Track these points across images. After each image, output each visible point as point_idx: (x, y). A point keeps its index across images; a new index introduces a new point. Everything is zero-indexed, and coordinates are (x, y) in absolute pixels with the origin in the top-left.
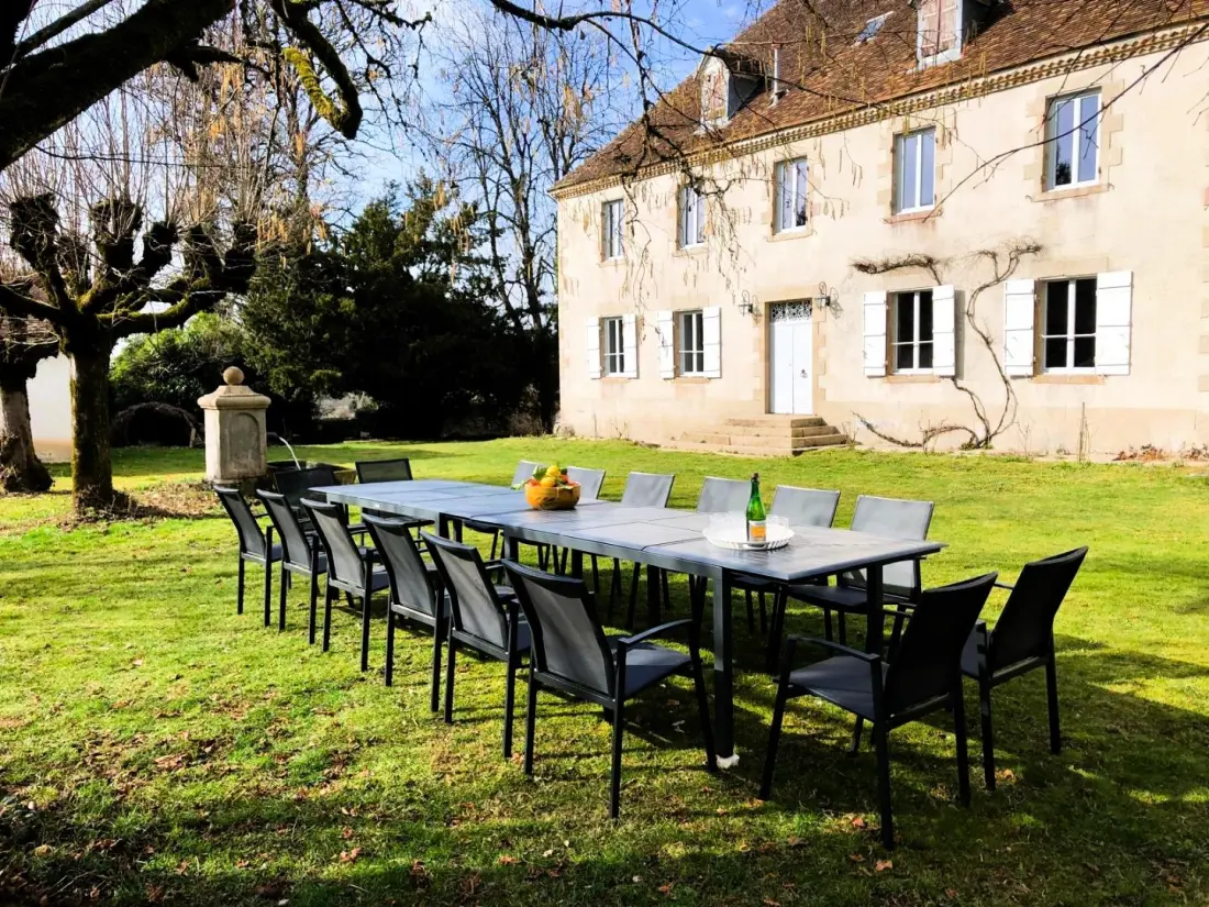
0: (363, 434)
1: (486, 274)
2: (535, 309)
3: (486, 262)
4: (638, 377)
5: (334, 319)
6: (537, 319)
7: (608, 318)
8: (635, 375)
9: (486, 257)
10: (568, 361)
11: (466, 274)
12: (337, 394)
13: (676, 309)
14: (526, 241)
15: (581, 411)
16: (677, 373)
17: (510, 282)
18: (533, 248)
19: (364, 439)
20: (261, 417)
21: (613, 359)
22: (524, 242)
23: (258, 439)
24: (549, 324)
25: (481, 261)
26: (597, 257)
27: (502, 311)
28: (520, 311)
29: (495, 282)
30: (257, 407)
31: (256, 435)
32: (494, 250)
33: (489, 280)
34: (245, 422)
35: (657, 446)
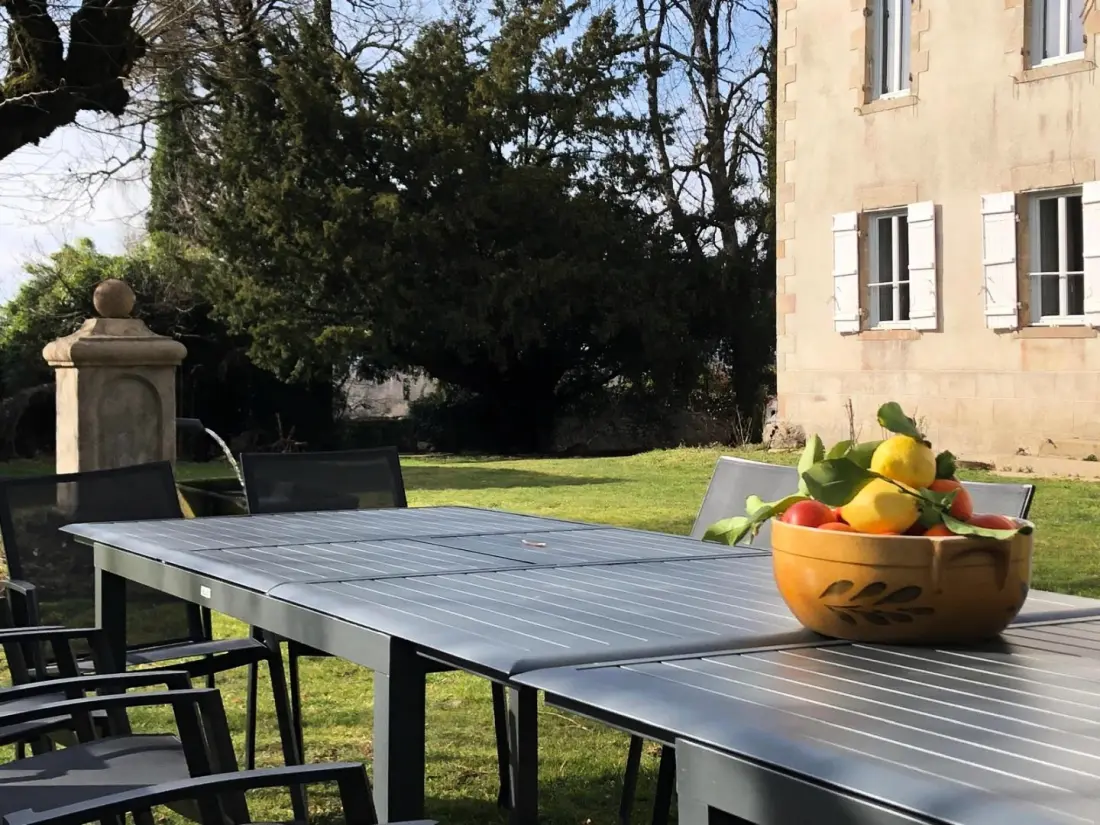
0: (422, 445)
1: (638, 150)
2: (726, 212)
3: (636, 126)
4: (939, 329)
5: (363, 230)
6: (729, 236)
7: (878, 213)
8: (932, 324)
9: (637, 116)
10: (793, 299)
11: (600, 150)
12: (374, 372)
13: (1023, 187)
14: (714, 94)
15: (819, 399)
16: (1024, 319)
17: (682, 168)
18: (726, 106)
19: (422, 452)
20: (167, 385)
21: (886, 293)
22: (709, 95)
23: (159, 429)
24: (752, 240)
25: (629, 123)
26: (856, 97)
27: (666, 221)
28: (700, 220)
29: (655, 167)
30: (157, 363)
31: (154, 422)
32: (653, 103)
33: (641, 161)
34: (132, 395)
35: (985, 467)
